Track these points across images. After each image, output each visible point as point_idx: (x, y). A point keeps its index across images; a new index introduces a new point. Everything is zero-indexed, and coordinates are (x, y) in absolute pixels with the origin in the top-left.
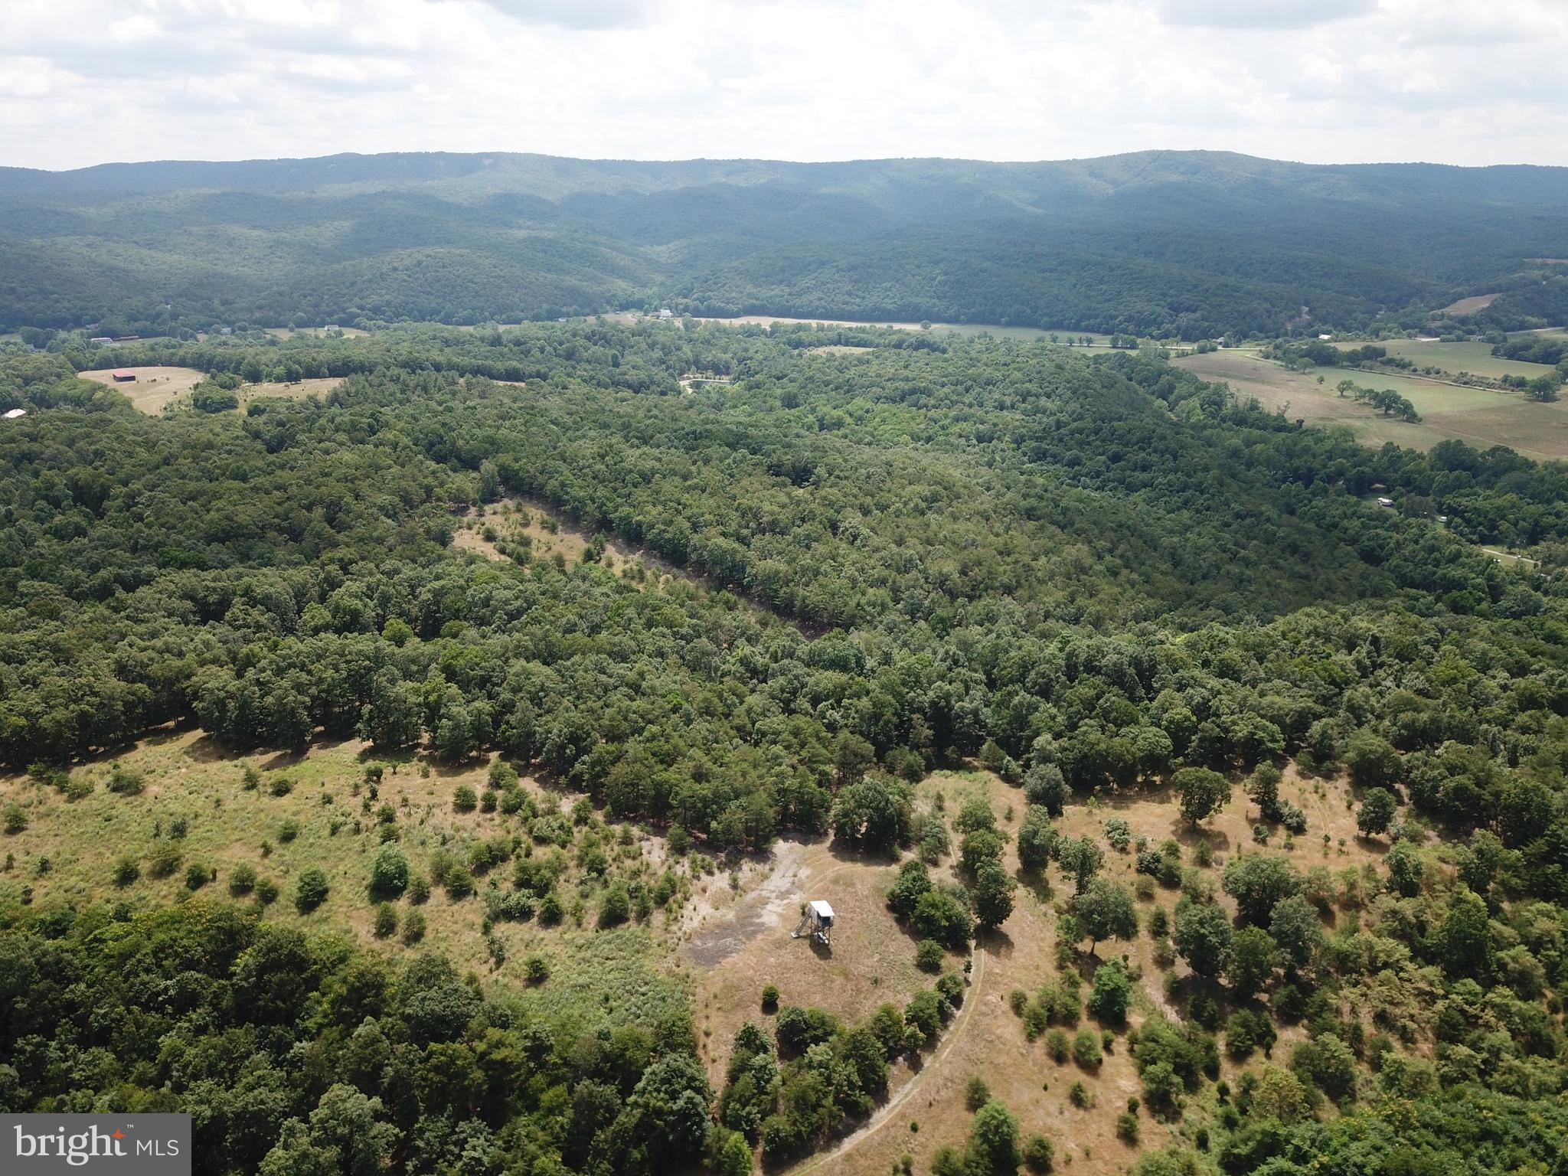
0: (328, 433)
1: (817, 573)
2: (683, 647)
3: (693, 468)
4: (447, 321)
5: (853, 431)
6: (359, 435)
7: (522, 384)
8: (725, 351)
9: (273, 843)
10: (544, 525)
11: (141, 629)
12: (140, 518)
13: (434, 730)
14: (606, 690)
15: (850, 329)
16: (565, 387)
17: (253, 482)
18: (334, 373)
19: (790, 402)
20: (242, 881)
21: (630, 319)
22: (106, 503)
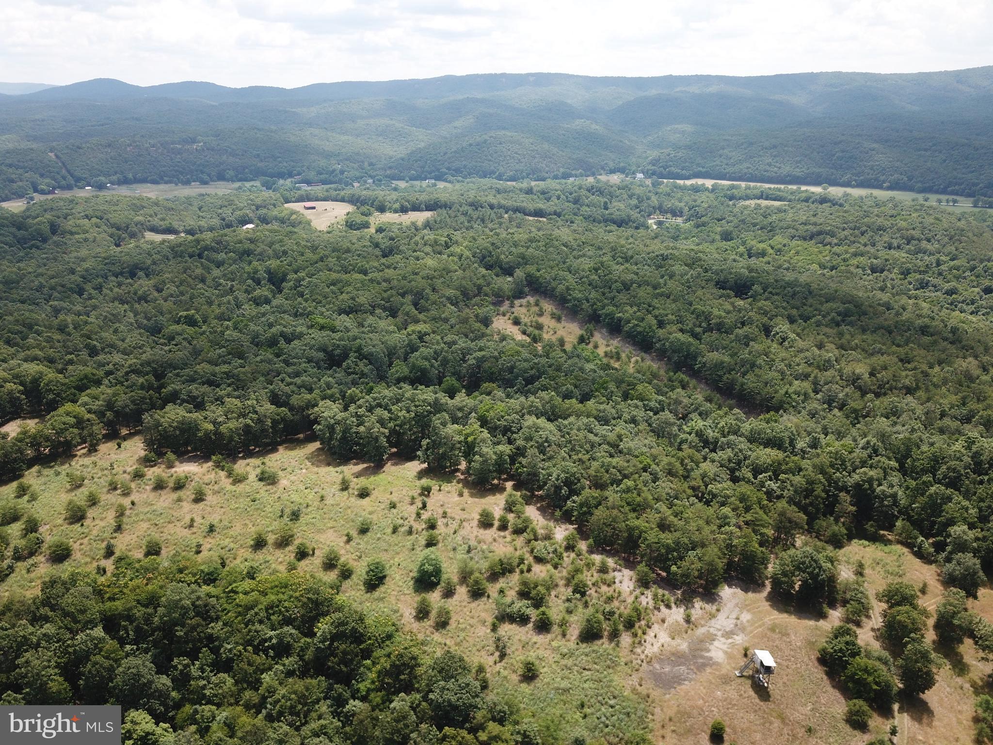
0: (420, 246)
1: (753, 365)
2: (651, 417)
3: (661, 281)
4: (499, 178)
5: (774, 260)
6: (439, 248)
7: (545, 219)
8: (680, 201)
9: (354, 533)
10: (553, 316)
11: (290, 370)
12: (302, 295)
13: (470, 462)
14: (593, 446)
15: (770, 189)
16: (572, 222)
17: (370, 276)
18: (428, 208)
19: (727, 237)
20: (331, 560)
21: (615, 179)
22: (284, 284)
